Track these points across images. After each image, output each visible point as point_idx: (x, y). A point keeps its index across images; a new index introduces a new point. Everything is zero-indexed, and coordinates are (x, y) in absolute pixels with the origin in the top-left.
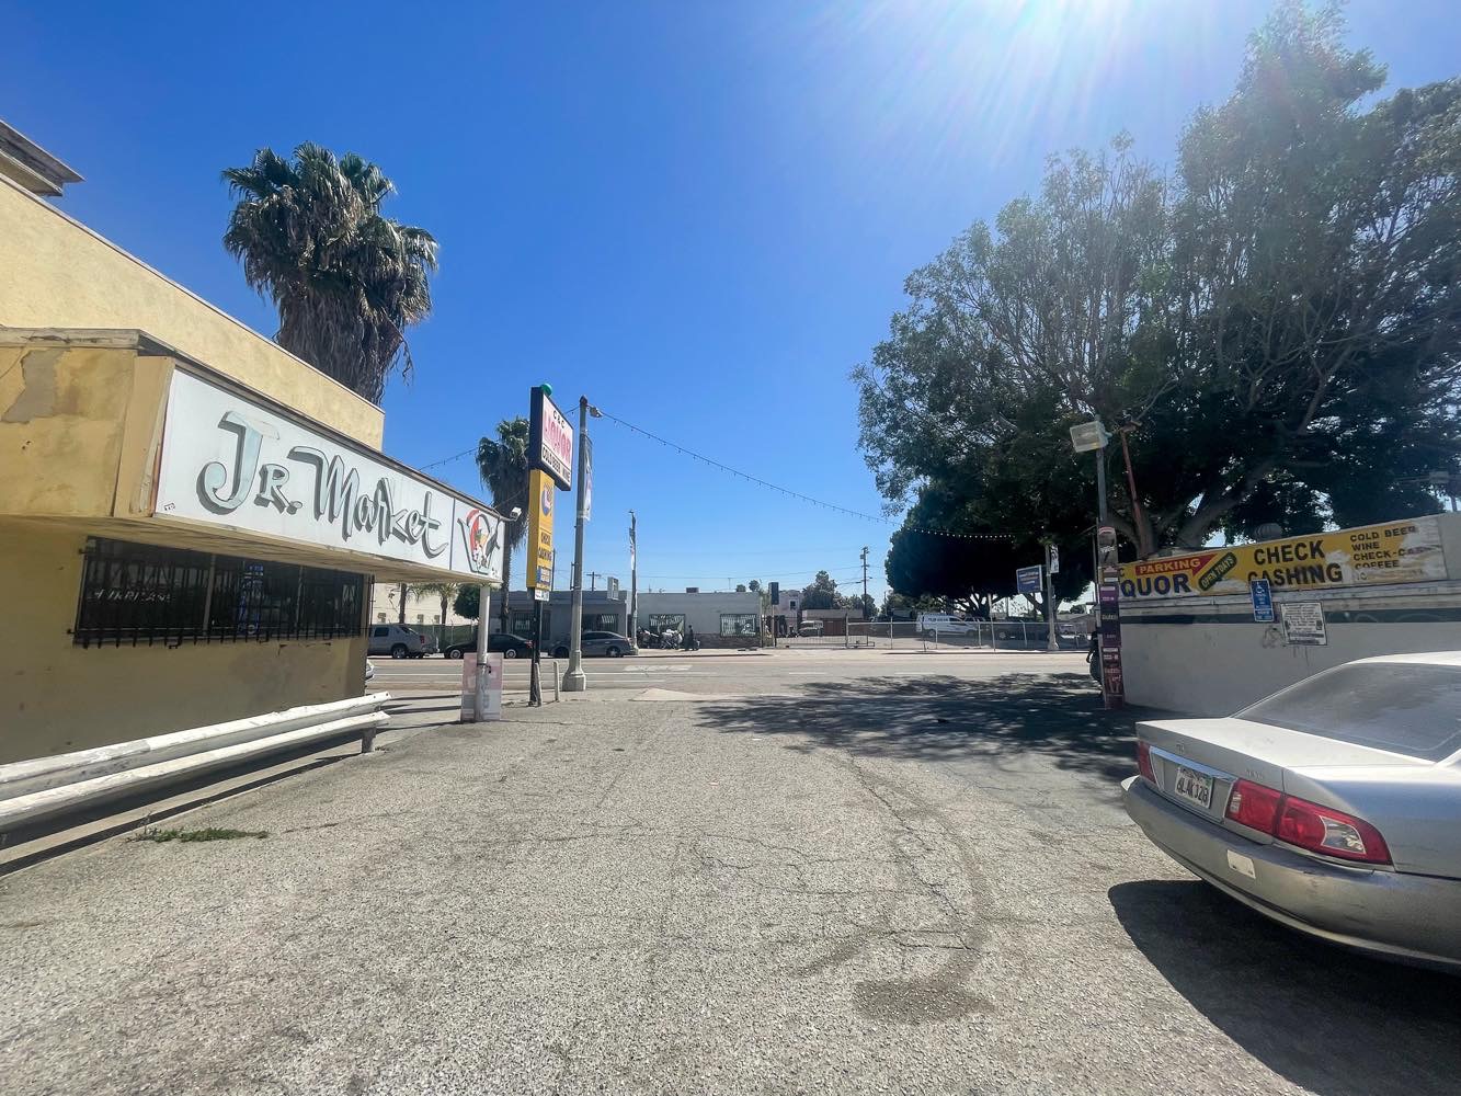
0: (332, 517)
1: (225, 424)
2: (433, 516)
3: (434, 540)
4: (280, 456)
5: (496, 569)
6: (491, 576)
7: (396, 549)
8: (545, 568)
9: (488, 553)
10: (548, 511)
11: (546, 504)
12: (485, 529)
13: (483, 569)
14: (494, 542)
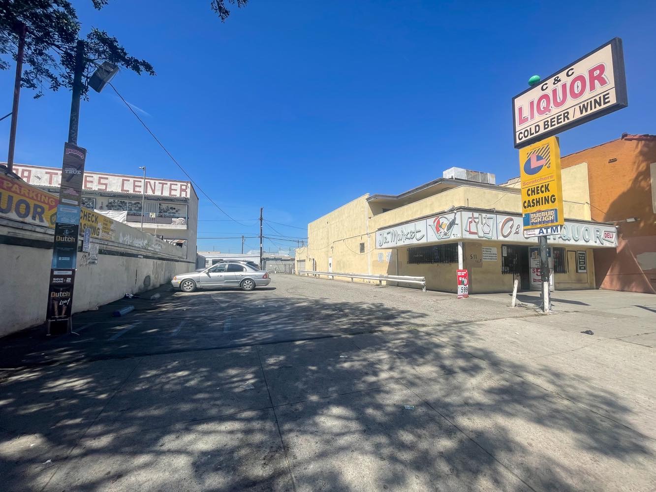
0: (394, 241)
2: (418, 229)
3: (418, 235)
4: (385, 235)
5: (456, 234)
6: (452, 237)
7: (408, 242)
8: (540, 211)
9: (448, 230)
10: (539, 168)
11: (534, 164)
12: (445, 221)
13: (445, 237)
14: (452, 224)
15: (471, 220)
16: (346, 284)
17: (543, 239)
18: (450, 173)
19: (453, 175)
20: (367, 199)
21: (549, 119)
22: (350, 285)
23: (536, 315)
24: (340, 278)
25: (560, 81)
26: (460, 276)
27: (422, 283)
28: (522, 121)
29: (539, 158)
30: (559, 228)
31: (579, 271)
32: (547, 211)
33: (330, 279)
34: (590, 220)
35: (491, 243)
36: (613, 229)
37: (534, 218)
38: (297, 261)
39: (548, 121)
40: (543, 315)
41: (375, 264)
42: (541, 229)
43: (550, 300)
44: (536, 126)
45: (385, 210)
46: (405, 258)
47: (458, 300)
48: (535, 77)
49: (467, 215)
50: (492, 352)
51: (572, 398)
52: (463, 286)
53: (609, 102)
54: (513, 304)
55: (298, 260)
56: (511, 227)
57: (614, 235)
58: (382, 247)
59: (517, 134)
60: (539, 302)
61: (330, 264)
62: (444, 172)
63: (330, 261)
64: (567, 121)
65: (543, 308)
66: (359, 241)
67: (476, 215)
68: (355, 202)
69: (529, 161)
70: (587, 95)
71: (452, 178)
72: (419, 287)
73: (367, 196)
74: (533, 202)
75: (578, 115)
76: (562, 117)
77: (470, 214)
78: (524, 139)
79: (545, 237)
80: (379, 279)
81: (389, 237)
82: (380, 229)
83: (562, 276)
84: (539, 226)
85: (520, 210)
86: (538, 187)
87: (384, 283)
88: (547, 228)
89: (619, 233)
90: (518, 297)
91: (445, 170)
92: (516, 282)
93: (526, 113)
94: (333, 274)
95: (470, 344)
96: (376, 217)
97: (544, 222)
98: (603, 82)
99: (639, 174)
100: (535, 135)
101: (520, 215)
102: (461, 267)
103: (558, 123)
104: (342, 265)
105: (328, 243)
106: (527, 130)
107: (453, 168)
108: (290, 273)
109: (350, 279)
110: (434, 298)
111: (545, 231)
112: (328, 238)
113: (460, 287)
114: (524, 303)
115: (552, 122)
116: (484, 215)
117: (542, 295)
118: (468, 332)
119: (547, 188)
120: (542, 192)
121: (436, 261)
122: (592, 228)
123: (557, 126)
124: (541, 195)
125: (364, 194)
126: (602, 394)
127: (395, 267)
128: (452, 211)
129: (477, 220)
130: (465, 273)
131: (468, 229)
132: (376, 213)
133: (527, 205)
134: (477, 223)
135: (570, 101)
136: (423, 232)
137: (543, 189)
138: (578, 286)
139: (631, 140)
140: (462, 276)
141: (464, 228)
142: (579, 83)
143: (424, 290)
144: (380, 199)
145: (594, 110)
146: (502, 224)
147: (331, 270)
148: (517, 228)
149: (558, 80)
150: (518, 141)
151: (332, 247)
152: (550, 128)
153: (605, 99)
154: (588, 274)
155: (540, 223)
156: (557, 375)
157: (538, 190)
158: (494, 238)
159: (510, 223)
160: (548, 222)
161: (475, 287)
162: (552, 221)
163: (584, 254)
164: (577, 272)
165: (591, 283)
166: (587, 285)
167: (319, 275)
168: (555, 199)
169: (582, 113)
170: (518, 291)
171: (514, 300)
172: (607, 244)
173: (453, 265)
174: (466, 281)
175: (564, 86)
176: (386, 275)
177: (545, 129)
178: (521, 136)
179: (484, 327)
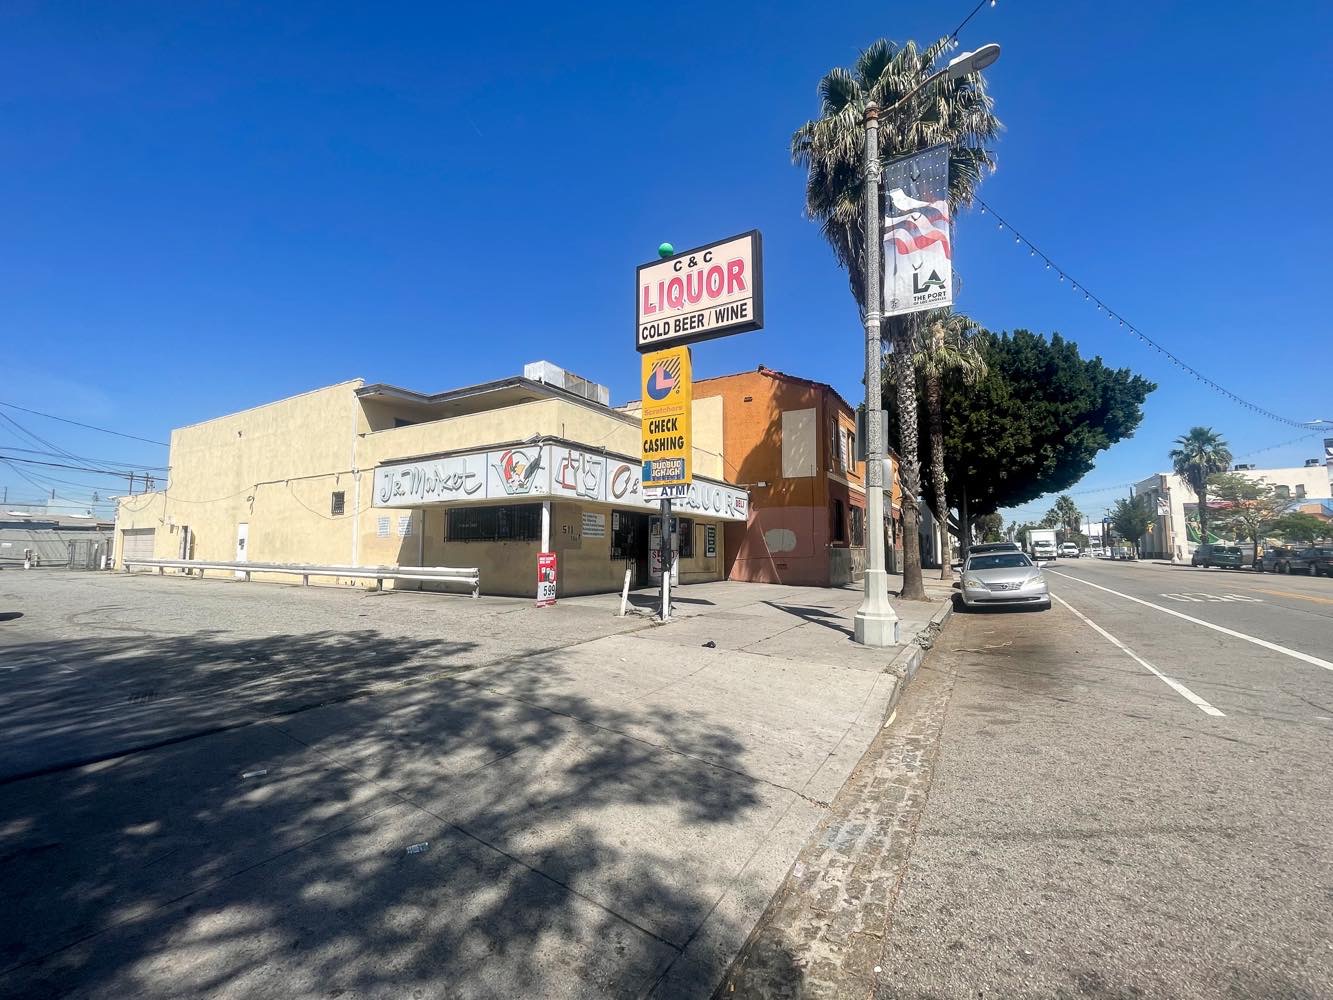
2: (469, 471)
3: (470, 484)
4: (398, 478)
5: (540, 486)
6: (533, 493)
7: (447, 496)
8: (664, 460)
9: (527, 477)
10: (667, 391)
11: (661, 384)
12: (522, 460)
13: (521, 490)
14: (535, 466)
15: (565, 462)
16: (287, 591)
17: (666, 502)
18: (537, 371)
19: (542, 375)
20: (358, 392)
21: (681, 318)
22: (298, 592)
23: (652, 626)
24: (272, 576)
25: (695, 264)
26: (544, 566)
27: (473, 581)
28: (650, 309)
29: (667, 376)
30: (686, 487)
31: (708, 554)
32: (672, 460)
33: (239, 581)
34: (721, 479)
35: (597, 507)
36: (744, 495)
37: (658, 470)
38: (124, 532)
39: (679, 320)
40: (660, 624)
41: (370, 543)
42: (664, 489)
43: (671, 599)
44: (665, 324)
45: (400, 423)
46: (440, 528)
47: (536, 610)
48: (666, 246)
49: (561, 452)
50: (584, 699)
51: (684, 749)
52: (547, 584)
53: (745, 315)
54: (623, 611)
55: (128, 527)
56: (627, 482)
57: (746, 502)
58: (389, 503)
59: (641, 328)
60: (656, 603)
61: (242, 542)
62: (526, 367)
63: (243, 532)
64: (701, 329)
65: (661, 614)
66: (330, 487)
67: (575, 454)
68: (325, 393)
69: (654, 377)
70: (724, 298)
71: (540, 381)
72: (464, 590)
73: (357, 384)
74: (657, 445)
75: (713, 325)
76: (696, 319)
77: (564, 452)
78: (649, 340)
79: (669, 500)
80: (375, 575)
81: (406, 483)
82: (385, 464)
83: (687, 561)
84: (662, 482)
85: (639, 454)
86: (663, 421)
87: (388, 584)
88: (671, 488)
89: (750, 500)
90: (630, 597)
91: (529, 363)
92: (628, 573)
93: (654, 298)
94: (249, 568)
95: (551, 689)
96: (379, 435)
97: (669, 477)
98: (741, 286)
99: (772, 424)
100: (663, 337)
101: (637, 462)
102: (545, 548)
103: (692, 328)
104: (278, 545)
105: (238, 487)
106: (653, 326)
107: (542, 362)
108: (94, 566)
109: (300, 579)
110: (494, 610)
111: (669, 491)
112: (238, 474)
113: (542, 585)
114: (638, 608)
115: (684, 324)
116: (588, 456)
117: (661, 593)
118: (549, 670)
119: (674, 425)
120: (669, 430)
121: (501, 538)
122: (724, 491)
123: (689, 331)
124: (666, 435)
125: (349, 378)
126: (718, 733)
127: (416, 550)
128: (535, 442)
129: (576, 464)
130: (552, 559)
131: (561, 479)
132: (377, 426)
133: (649, 447)
134: (576, 470)
135: (706, 301)
136: (480, 478)
137: (670, 425)
138: (705, 576)
139: (766, 375)
140: (546, 566)
141: (554, 476)
142: (715, 276)
143: (475, 595)
144: (389, 395)
145: (730, 322)
146: (613, 474)
147: (242, 556)
148: (635, 484)
149: (693, 263)
150: (642, 341)
151: (251, 499)
152: (681, 333)
153: (742, 310)
154: (716, 558)
155: (664, 478)
156: (668, 717)
157: (663, 426)
158: (601, 499)
159: (626, 475)
160: (672, 477)
161: (569, 584)
162: (678, 477)
163: (712, 529)
164: (705, 556)
165: (720, 572)
166: (715, 575)
167: (202, 570)
168: (682, 443)
169: (717, 322)
170: (630, 590)
171: (624, 604)
172: (738, 517)
173: (533, 544)
174: (552, 574)
175: (700, 274)
176: (394, 565)
177: (676, 331)
178: (646, 333)
179: (576, 656)
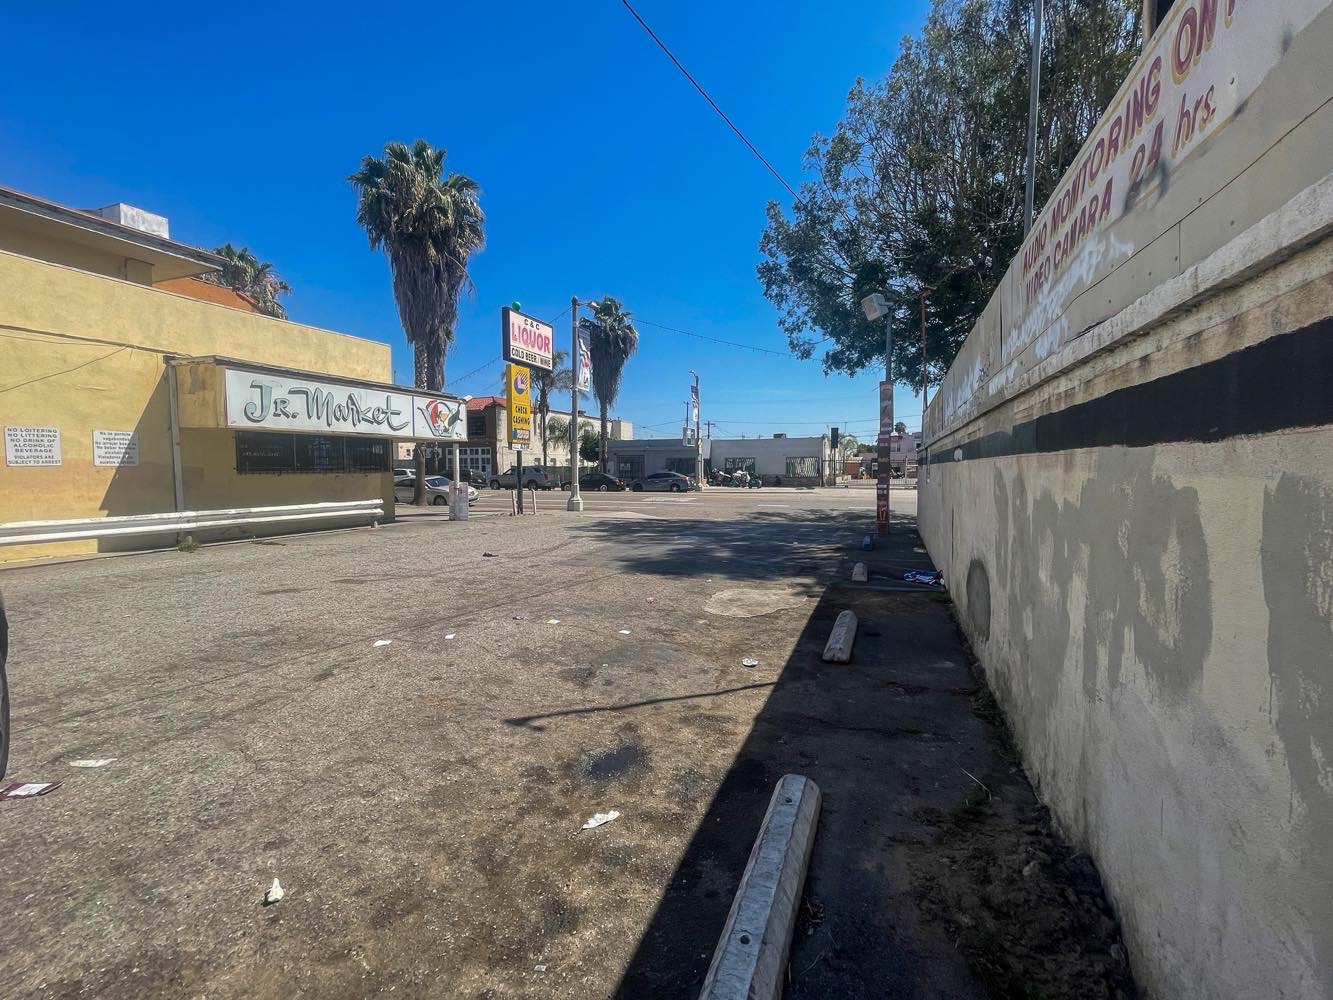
0: (319, 418)
1: (252, 386)
3: (396, 420)
4: (281, 394)
5: (460, 433)
6: (455, 438)
9: (450, 425)
11: (520, 386)
12: (445, 410)
13: (446, 434)
14: (456, 417)
21: (528, 353)
27: (377, 512)
29: (522, 382)
42: (521, 445)
44: (522, 352)
58: (264, 424)
59: (511, 347)
69: (516, 380)
70: (543, 353)
74: (519, 420)
76: (533, 357)
78: (515, 357)
81: (298, 403)
86: (521, 407)
93: (516, 333)
103: (532, 361)
133: (515, 420)
135: (536, 350)
136: (406, 417)
137: (524, 410)
143: (377, 526)
149: (532, 325)
150: (512, 355)
152: (528, 361)
153: (549, 363)
155: (522, 439)
177: (526, 359)
178: (513, 351)
